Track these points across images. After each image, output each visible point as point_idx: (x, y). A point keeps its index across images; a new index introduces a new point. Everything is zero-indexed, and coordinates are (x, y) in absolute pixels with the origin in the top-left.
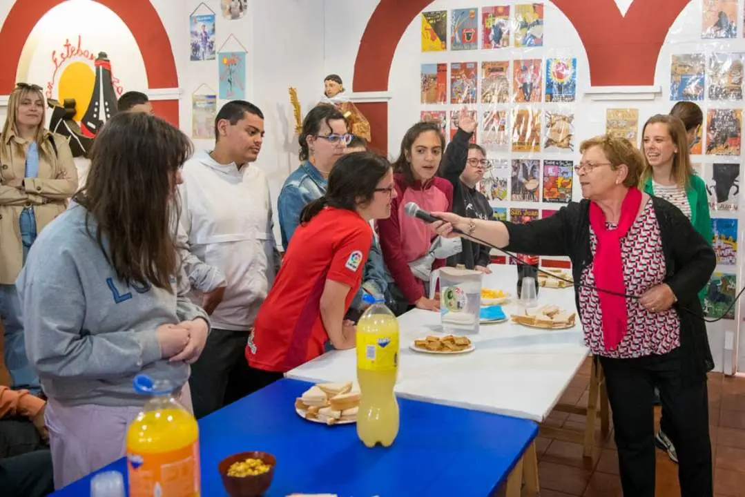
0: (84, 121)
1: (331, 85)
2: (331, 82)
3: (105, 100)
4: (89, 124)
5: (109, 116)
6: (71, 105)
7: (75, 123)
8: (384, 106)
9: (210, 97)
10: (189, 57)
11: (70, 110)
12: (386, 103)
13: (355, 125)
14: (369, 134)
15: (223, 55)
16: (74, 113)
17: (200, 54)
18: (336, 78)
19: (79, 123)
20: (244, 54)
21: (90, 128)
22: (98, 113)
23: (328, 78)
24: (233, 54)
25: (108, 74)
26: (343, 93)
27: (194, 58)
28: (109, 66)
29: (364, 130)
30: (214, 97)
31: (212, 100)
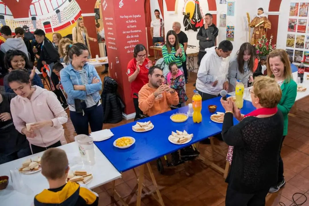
0: (192, 19)
1: (260, 11)
2: (259, 10)
3: (198, 13)
4: (193, 20)
5: (198, 18)
6: (189, 14)
7: (189, 19)
8: (277, 16)
9: (224, 15)
10: (219, 3)
11: (188, 16)
12: (278, 16)
13: (266, 24)
14: (270, 27)
15: (228, 3)
16: (189, 17)
17: (222, 2)
18: (261, 9)
19: (191, 20)
20: (234, 2)
21: (193, 21)
22: (195, 17)
23: (259, 9)
24: (231, 2)
25: (198, 5)
26: (264, 14)
27: (221, 3)
28: (198, 3)
29: (269, 26)
30: (226, 15)
31: (225, 16)
